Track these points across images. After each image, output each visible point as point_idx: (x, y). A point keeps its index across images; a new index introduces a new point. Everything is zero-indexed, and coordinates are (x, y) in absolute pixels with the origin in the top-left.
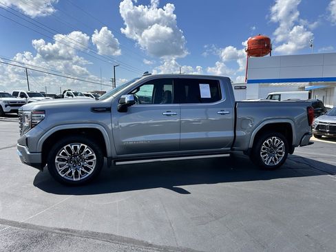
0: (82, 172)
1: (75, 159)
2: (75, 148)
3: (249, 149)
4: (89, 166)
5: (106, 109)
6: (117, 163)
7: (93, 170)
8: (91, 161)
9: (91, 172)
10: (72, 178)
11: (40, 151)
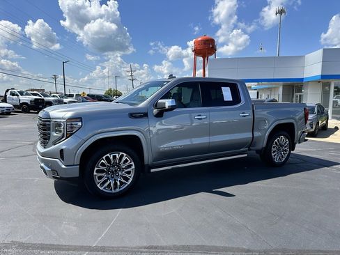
0: (121, 182)
1: (113, 169)
2: (114, 157)
3: (263, 148)
4: (127, 176)
5: (143, 115)
6: (152, 170)
7: (131, 179)
8: (129, 170)
9: (130, 181)
10: (111, 190)
11: (78, 163)
